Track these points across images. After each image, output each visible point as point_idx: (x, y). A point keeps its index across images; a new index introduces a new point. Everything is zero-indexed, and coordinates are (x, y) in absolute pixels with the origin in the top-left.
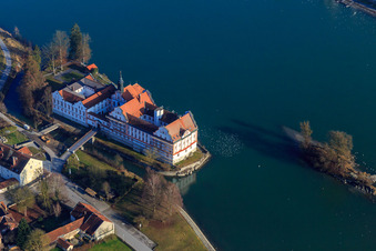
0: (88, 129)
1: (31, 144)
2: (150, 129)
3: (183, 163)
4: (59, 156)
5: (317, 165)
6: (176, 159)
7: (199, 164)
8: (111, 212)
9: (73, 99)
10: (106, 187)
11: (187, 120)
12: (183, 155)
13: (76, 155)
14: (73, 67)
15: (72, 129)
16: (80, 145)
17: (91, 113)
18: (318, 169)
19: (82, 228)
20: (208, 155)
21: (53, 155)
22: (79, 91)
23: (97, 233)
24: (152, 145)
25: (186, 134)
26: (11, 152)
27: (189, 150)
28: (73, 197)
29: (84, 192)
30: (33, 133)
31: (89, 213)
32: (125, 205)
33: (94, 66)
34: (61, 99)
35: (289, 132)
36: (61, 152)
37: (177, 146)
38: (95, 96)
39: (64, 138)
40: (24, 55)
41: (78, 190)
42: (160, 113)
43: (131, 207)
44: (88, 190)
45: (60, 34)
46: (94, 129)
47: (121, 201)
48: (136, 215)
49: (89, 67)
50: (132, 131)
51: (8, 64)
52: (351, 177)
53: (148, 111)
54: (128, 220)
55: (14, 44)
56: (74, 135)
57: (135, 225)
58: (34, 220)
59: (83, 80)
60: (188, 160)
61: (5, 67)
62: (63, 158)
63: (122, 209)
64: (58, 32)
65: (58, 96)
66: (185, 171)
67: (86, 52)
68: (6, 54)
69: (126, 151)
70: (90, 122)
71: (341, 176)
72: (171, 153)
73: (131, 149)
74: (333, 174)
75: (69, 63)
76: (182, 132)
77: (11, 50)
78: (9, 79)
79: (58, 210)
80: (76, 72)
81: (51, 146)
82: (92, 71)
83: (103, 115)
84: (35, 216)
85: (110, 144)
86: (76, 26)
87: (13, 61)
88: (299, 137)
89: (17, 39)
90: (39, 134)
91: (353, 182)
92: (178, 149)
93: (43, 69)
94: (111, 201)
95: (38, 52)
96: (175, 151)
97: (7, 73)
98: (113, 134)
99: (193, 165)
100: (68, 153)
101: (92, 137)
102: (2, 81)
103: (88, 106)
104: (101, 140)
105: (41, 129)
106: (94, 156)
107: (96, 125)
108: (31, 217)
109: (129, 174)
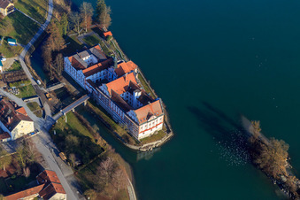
0: (84, 92)
1: (36, 100)
2: (125, 109)
3: (147, 139)
4: (53, 115)
6: (141, 136)
7: (160, 142)
8: (72, 179)
9: (77, 66)
10: (72, 157)
11: (157, 106)
12: (148, 133)
13: (66, 117)
14: (96, 30)
15: (72, 89)
16: (72, 108)
17: (89, 81)
18: (256, 165)
19: (41, 193)
20: (171, 134)
21: (48, 112)
22: (85, 58)
25: (152, 118)
26: (10, 111)
27: (154, 130)
28: (49, 157)
29: (58, 155)
30: (42, 89)
31: (49, 182)
32: (86, 173)
33: (110, 33)
34: (70, 64)
35: (245, 121)
36: (56, 111)
37: (143, 127)
38: (96, 66)
39: (65, 97)
41: (55, 151)
42: (137, 94)
43: (89, 177)
46: (89, 94)
47: (83, 170)
48: (92, 186)
49: (106, 34)
50: (112, 105)
51: (48, 19)
52: (281, 180)
53: (131, 89)
54: (82, 188)
56: (73, 95)
57: (86, 196)
61: (45, 21)
62: (55, 118)
63: (82, 177)
64: (85, 4)
66: (147, 147)
67: (106, 20)
68: (50, 10)
70: (87, 87)
71: (273, 177)
72: (137, 131)
74: (267, 173)
75: (94, 26)
76: (149, 116)
77: (55, 6)
78: (44, 33)
79: (27, 173)
80: (96, 36)
81: (50, 104)
82: (108, 37)
83: (98, 83)
84: (12, 171)
87: (53, 16)
88: (251, 129)
90: (46, 91)
91: (281, 184)
92: (144, 129)
93: (72, 29)
94: (76, 168)
96: (140, 130)
97: (44, 28)
99: (154, 143)
100: (60, 114)
101: (85, 101)
102: (38, 34)
103: (87, 75)
104: (90, 105)
105: (48, 86)
106: (80, 120)
107: (90, 90)
108: (8, 172)
109: (101, 142)
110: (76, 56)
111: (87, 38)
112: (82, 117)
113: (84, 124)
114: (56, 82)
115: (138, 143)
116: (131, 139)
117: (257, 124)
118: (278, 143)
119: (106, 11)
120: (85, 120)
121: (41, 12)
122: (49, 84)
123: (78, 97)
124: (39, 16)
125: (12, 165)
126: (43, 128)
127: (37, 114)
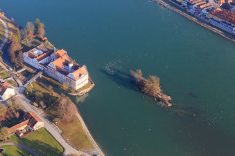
0: (39, 71)
1: (11, 78)
2: (66, 73)
3: (81, 89)
4: (23, 85)
5: (143, 91)
6: (77, 88)
7: (89, 89)
8: (44, 115)
9: (32, 57)
10: (42, 103)
11: (83, 69)
12: (81, 86)
13: (32, 84)
14: (37, 38)
15: (31, 70)
16: (34, 79)
17: (40, 64)
18: (143, 93)
19: (28, 124)
20: (93, 85)
21: (21, 84)
22: (36, 52)
23: (35, 127)
24: (67, 80)
25: (82, 76)
27: (84, 83)
28: (27, 107)
29: (32, 104)
30: (14, 72)
31: (32, 117)
32: (51, 111)
33: (46, 38)
34: (27, 56)
35: (132, 73)
36: (25, 83)
37: (78, 82)
38: (43, 55)
39: (28, 75)
40: (15, 32)
41: (30, 103)
42: (71, 65)
43: (53, 112)
44: (34, 103)
47: (49, 109)
48: (56, 117)
49: (44, 39)
50: (58, 74)
51: (7, 36)
52: (158, 97)
53: (66, 64)
54: (51, 119)
55: (11, 26)
56: (32, 73)
57: (54, 122)
58: (7, 119)
59: (38, 47)
60: (84, 88)
61: (5, 37)
62: (25, 86)
63: (49, 113)
64: (28, 23)
66: (82, 93)
68: (7, 31)
69: (55, 82)
70: (40, 68)
71: (154, 97)
72: (75, 85)
73: (58, 81)
74: (150, 95)
75: (35, 36)
76: (80, 75)
77: (9, 29)
78: (6, 44)
79: (17, 115)
80: (38, 41)
81: (21, 80)
82: (44, 41)
83: (46, 64)
84: (8, 117)
85: (48, 79)
86: (38, 19)
87: (9, 34)
88: (136, 76)
89: (13, 23)
90: (16, 73)
91: (159, 100)
93: (23, 39)
94: (45, 109)
95: (19, 32)
96: (77, 84)
97: (5, 41)
98: (50, 74)
99: (85, 90)
100: (28, 83)
101: (40, 75)
102: (3, 45)
103: (39, 60)
104: (44, 77)
105: (16, 71)
106: (40, 85)
107: (42, 69)
108: (5, 118)
109: (55, 95)
110: (30, 51)
111: (33, 43)
112: (41, 83)
113: (43, 87)
114: (20, 68)
115: (76, 92)
116: (72, 90)
117: (140, 71)
118: (153, 78)
119: (42, 26)
120: (43, 85)
122: (17, 69)
123: (35, 74)
125: (7, 113)
126: (19, 92)
127: (14, 85)
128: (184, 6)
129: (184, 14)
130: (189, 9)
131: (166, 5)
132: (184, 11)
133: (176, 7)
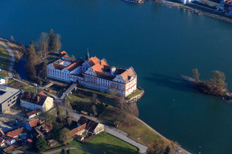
0: (71, 83)
4: (59, 97)
5: (206, 91)
7: (139, 96)
9: (61, 68)
10: (94, 108)
11: (130, 71)
12: (130, 91)
13: (69, 96)
14: (51, 54)
15: (61, 84)
16: (69, 91)
18: (207, 93)
20: (143, 92)
21: (55, 97)
22: (62, 63)
23: (95, 130)
25: (131, 79)
27: (133, 89)
28: (74, 116)
29: (80, 113)
30: (40, 88)
31: (89, 120)
32: (105, 117)
33: (64, 52)
34: (53, 68)
37: (127, 86)
38: (73, 65)
42: (114, 69)
43: (109, 118)
44: (82, 111)
45: (44, 35)
46: (75, 83)
47: (102, 116)
49: (62, 53)
50: (99, 81)
51: (12, 55)
53: (107, 69)
54: (110, 124)
55: (12, 45)
56: (63, 87)
57: (114, 126)
59: (63, 58)
60: (133, 94)
61: (11, 57)
62: (62, 98)
63: (104, 119)
65: (51, 67)
66: (133, 100)
67: (58, 45)
68: (10, 51)
70: (72, 80)
71: (220, 95)
72: (124, 90)
74: (216, 95)
76: (129, 78)
77: (11, 48)
78: (15, 63)
81: (53, 94)
82: (64, 54)
85: (86, 90)
86: (52, 30)
87: (15, 53)
88: (191, 79)
89: (13, 42)
90: (44, 88)
91: (228, 98)
92: (128, 88)
94: (97, 116)
96: (126, 89)
97: (13, 60)
98: (87, 84)
99: (136, 97)
100: (64, 95)
101: (75, 87)
102: (12, 64)
103: (70, 70)
104: (80, 89)
107: (75, 80)
110: (55, 63)
111: (48, 58)
113: (83, 98)
114: (45, 84)
117: (196, 71)
118: (217, 72)
120: (83, 96)
121: (4, 53)
124: (5, 55)
128: (220, 10)
129: (223, 18)
130: (228, 12)
131: (197, 11)
132: (223, 14)
133: (211, 12)
